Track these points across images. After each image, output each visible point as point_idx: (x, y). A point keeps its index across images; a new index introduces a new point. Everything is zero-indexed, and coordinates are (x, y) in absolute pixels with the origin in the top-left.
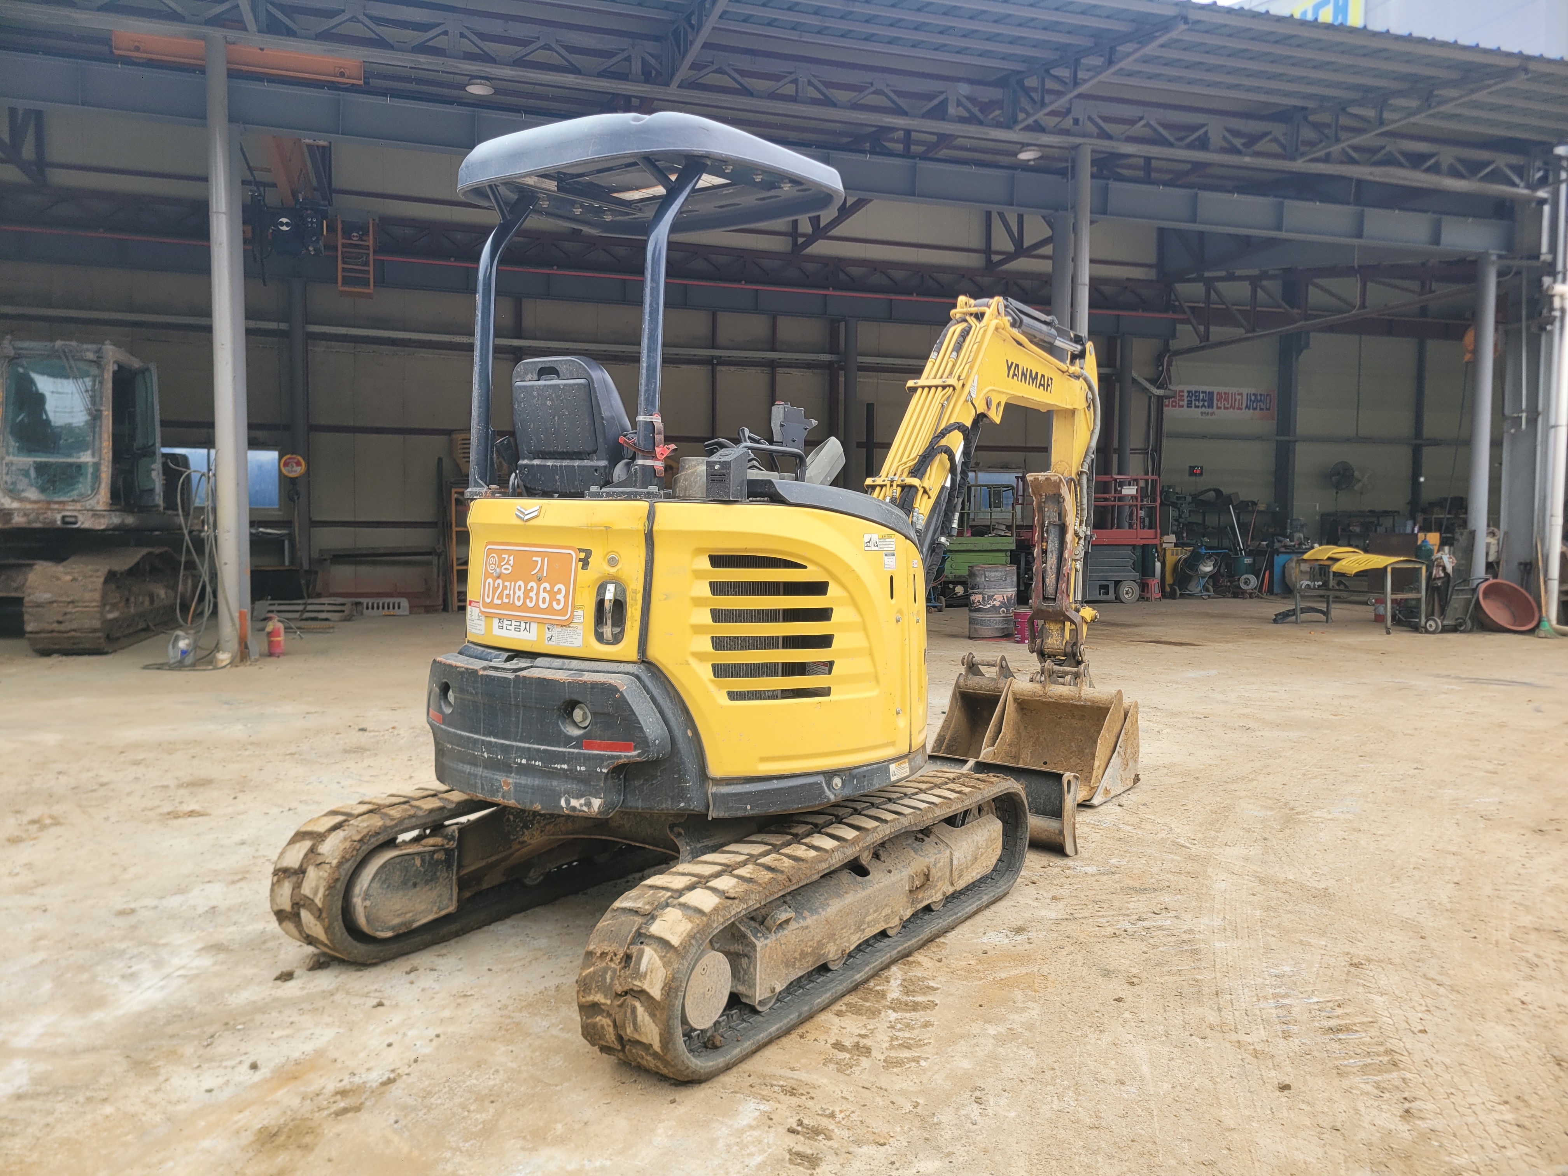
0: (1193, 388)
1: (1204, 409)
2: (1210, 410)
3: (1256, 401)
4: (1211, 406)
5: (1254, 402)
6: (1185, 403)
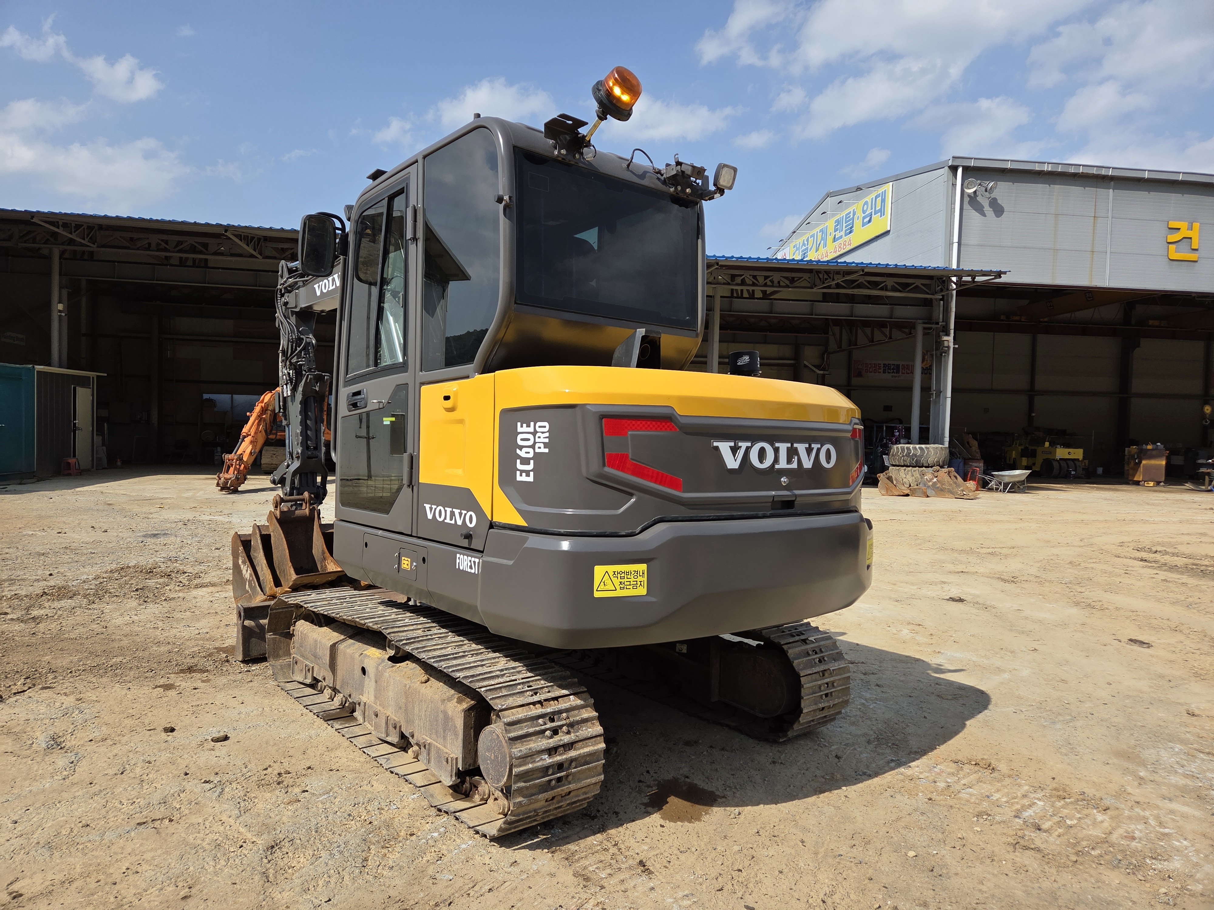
1: (893, 374)
2: (897, 375)
6: (882, 371)
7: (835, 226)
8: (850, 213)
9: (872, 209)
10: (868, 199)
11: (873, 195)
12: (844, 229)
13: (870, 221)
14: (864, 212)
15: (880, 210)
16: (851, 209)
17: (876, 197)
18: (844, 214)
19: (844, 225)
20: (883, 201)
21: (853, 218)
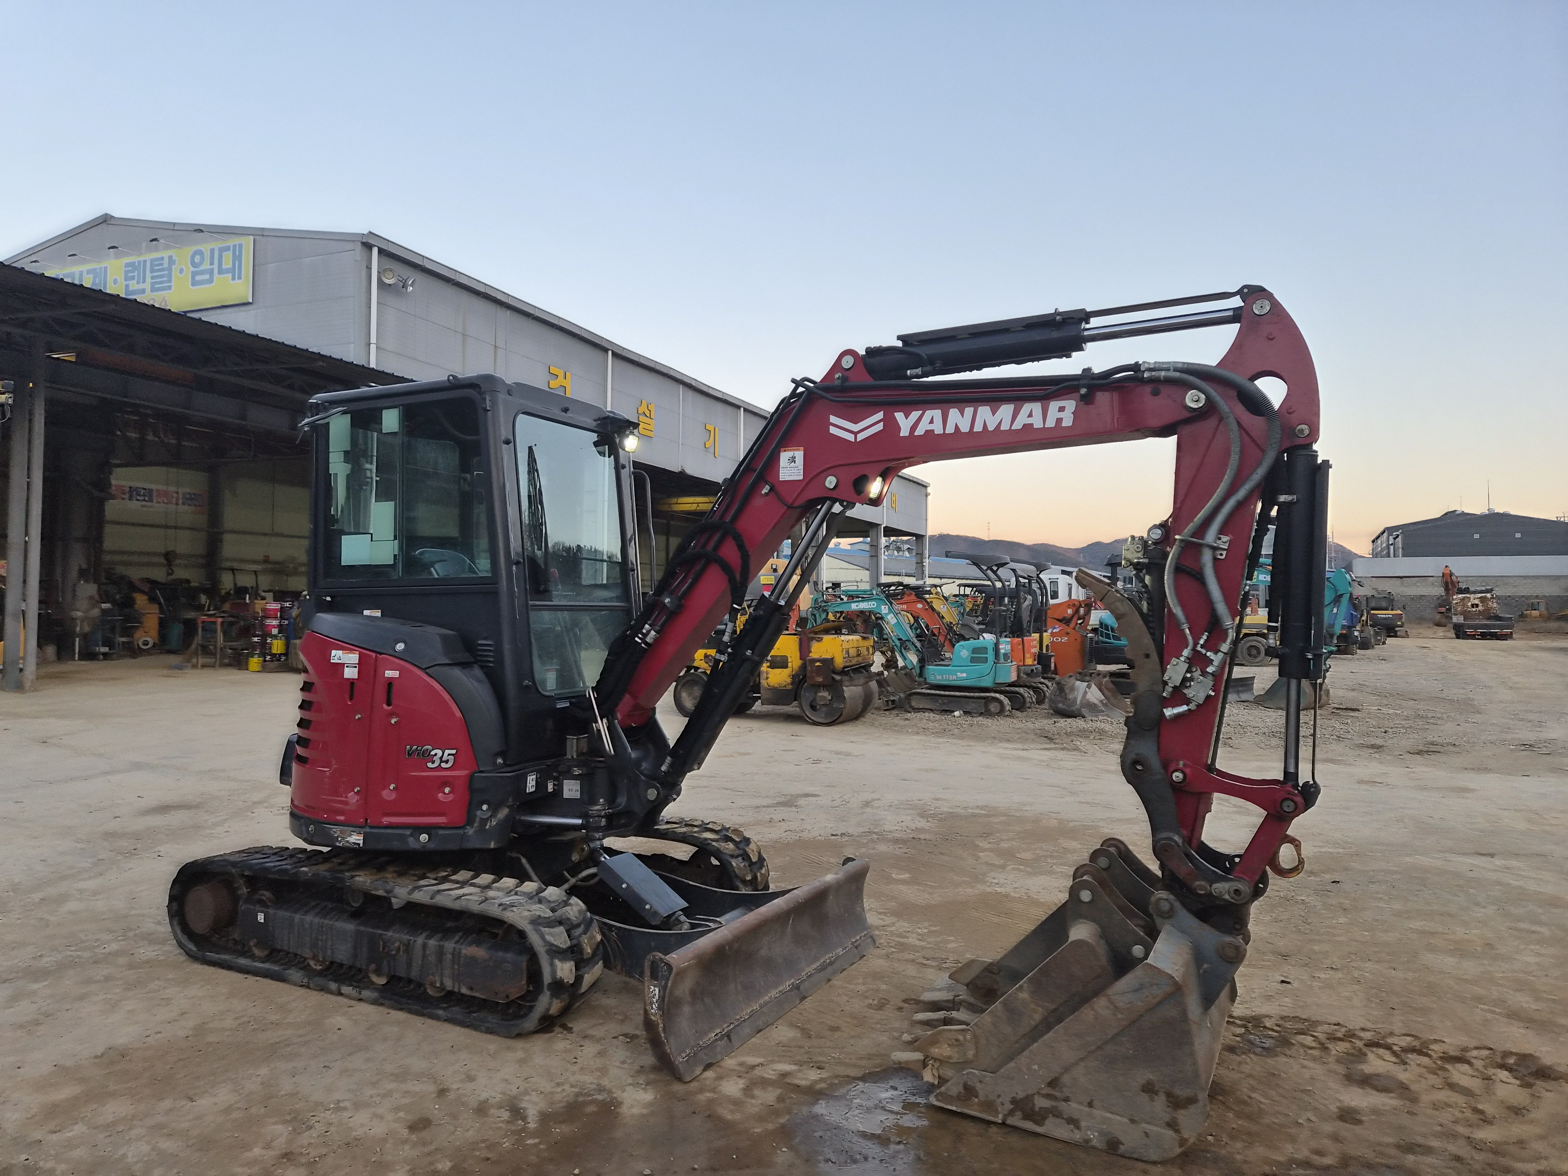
0: (135, 484)
1: (144, 503)
2: (149, 504)
3: (191, 499)
4: (151, 500)
5: (189, 499)
6: (126, 496)
7: (127, 272)
8: (162, 259)
9: (212, 263)
10: (206, 248)
11: (216, 245)
12: (148, 280)
13: (211, 281)
14: (194, 264)
15: (232, 270)
16: (165, 254)
17: (222, 250)
18: (149, 256)
19: (148, 274)
20: (237, 258)
21: (170, 269)
